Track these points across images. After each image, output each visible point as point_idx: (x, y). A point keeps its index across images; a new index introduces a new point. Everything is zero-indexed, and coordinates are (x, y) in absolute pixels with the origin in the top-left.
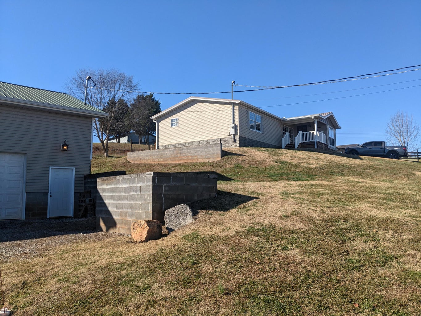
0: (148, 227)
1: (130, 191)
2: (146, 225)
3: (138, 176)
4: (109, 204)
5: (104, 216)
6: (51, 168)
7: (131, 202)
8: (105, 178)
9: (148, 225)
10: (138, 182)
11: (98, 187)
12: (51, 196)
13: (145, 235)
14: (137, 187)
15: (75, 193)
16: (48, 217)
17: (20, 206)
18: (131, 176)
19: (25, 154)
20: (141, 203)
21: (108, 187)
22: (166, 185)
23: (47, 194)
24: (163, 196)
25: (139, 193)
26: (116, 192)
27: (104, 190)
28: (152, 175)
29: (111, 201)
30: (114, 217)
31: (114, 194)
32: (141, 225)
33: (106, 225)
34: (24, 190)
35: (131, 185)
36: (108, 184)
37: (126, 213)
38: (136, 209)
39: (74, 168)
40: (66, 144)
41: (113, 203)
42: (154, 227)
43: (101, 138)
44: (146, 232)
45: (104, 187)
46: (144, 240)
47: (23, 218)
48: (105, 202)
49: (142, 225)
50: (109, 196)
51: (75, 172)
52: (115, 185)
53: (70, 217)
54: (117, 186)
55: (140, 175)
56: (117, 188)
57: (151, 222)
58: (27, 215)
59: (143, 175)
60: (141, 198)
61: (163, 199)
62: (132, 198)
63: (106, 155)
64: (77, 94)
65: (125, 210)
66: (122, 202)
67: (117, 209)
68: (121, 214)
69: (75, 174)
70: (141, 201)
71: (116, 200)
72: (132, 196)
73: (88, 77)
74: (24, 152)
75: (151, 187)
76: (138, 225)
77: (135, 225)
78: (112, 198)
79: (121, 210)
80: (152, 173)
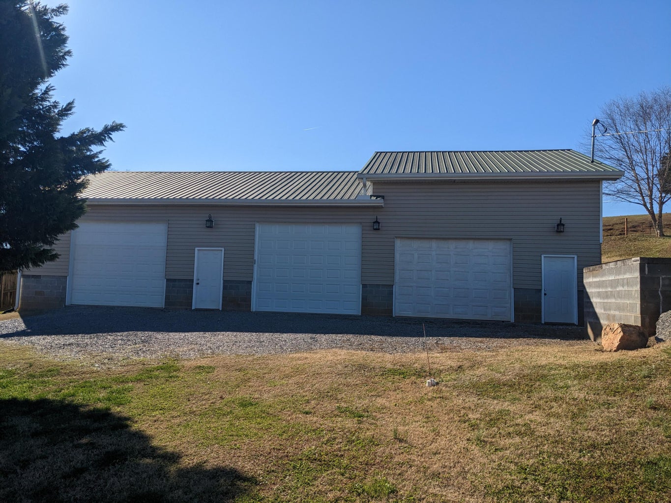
0: (622, 333)
1: (617, 286)
2: (620, 330)
3: (624, 264)
4: (596, 303)
5: (592, 320)
6: (544, 257)
7: (619, 301)
8: (591, 268)
9: (623, 330)
10: (625, 273)
11: (585, 281)
12: (545, 294)
13: (616, 343)
14: (623, 279)
15: (578, 291)
16: (543, 322)
17: (509, 305)
18: (617, 264)
19: (510, 240)
20: (628, 302)
21: (595, 280)
22: (665, 276)
23: (540, 290)
24: (659, 292)
25: (626, 288)
26: (603, 287)
27: (590, 284)
28: (639, 262)
29: (598, 300)
30: (602, 322)
31: (601, 290)
32: (613, 329)
33: (594, 333)
34: (512, 286)
35: (617, 277)
36: (594, 276)
37: (614, 316)
38: (623, 310)
39: (576, 257)
40: (562, 222)
41: (600, 303)
42: (632, 334)
43: (649, 206)
44: (619, 340)
45: (591, 280)
46: (615, 349)
47: (512, 320)
48: (592, 300)
49: (615, 329)
50: (596, 292)
51: (578, 261)
52: (601, 277)
53: (573, 325)
54: (604, 279)
55: (626, 262)
56: (603, 281)
57: (628, 327)
58: (516, 316)
59: (629, 262)
60: (628, 295)
61: (661, 297)
62: (619, 295)
63: (660, 234)
64: (605, 142)
65: (612, 312)
66: (609, 301)
67: (604, 311)
68: (608, 317)
69: (578, 265)
70: (629, 299)
71: (604, 298)
72: (619, 292)
73: (595, 121)
74: (508, 237)
75: (639, 280)
76: (610, 329)
77: (607, 330)
78: (599, 295)
79: (608, 312)
80: (639, 258)
